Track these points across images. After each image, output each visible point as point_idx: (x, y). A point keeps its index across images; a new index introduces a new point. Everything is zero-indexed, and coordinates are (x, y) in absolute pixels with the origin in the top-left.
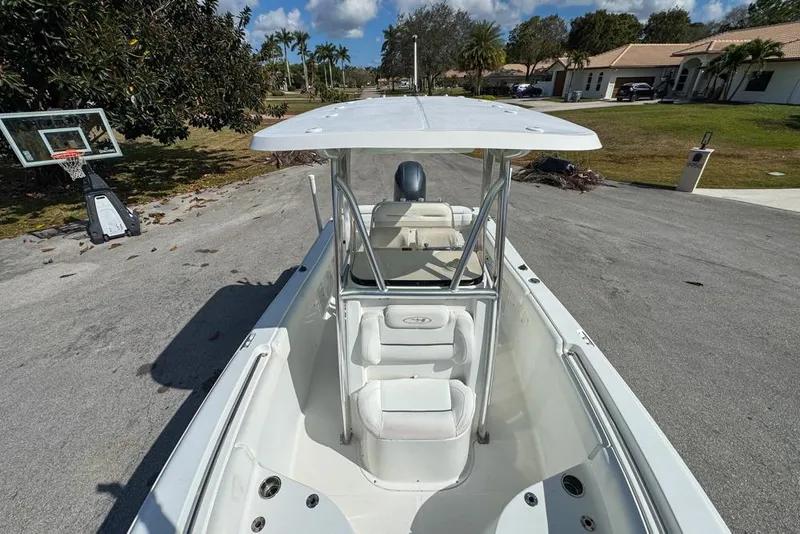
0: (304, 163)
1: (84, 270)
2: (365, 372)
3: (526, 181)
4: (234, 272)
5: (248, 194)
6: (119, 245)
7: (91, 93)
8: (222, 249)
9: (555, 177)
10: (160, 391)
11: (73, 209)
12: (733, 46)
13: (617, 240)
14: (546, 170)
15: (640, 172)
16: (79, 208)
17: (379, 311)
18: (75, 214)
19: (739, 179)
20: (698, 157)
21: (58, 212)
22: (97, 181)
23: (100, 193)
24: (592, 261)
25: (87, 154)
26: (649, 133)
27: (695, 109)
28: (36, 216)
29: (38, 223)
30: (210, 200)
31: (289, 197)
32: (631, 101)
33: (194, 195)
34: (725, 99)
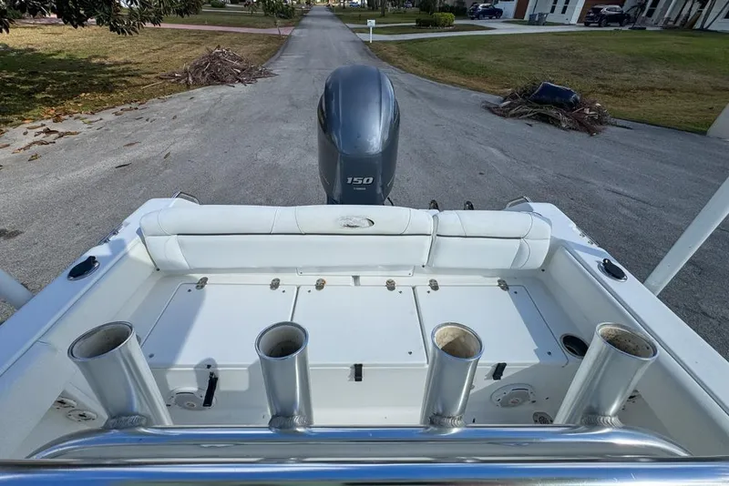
0: (223, 82)
3: (513, 116)
8: (29, 231)
9: (553, 112)
14: (541, 103)
30: (67, 133)
31: (186, 131)
32: (599, 26)
33: (50, 124)
34: (702, 26)
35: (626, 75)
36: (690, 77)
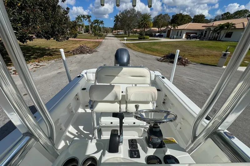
0: (84, 53)
3: (164, 62)
12: (221, 24)
13: (204, 85)
15: (202, 60)
20: (225, 55)
24: (199, 94)
26: (200, 48)
27: (211, 42)
30: (42, 65)
31: (75, 65)
32: (191, 39)
33: (37, 63)
34: (219, 39)
35: (196, 52)
36: (215, 52)
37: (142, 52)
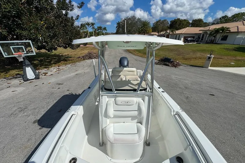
1: (20, 89)
2: (108, 120)
3: (159, 64)
4: (68, 90)
5: (74, 67)
6: (32, 82)
7: (28, 36)
8: (65, 83)
9: (168, 63)
10: (40, 129)
11: (19, 71)
12: (216, 28)
13: (187, 82)
14: (165, 61)
15: (193, 62)
16: (21, 71)
17: (113, 99)
18: (20, 73)
19: (222, 65)
20: (209, 58)
21: (14, 72)
22: (27, 62)
23: (28, 66)
24: (180, 88)
25: (24, 54)
26: (194, 52)
27: (207, 45)
28: (7, 73)
29: (7, 75)
30: (62, 69)
32: (188, 43)
35: (190, 55)
37: (141, 57)
